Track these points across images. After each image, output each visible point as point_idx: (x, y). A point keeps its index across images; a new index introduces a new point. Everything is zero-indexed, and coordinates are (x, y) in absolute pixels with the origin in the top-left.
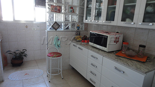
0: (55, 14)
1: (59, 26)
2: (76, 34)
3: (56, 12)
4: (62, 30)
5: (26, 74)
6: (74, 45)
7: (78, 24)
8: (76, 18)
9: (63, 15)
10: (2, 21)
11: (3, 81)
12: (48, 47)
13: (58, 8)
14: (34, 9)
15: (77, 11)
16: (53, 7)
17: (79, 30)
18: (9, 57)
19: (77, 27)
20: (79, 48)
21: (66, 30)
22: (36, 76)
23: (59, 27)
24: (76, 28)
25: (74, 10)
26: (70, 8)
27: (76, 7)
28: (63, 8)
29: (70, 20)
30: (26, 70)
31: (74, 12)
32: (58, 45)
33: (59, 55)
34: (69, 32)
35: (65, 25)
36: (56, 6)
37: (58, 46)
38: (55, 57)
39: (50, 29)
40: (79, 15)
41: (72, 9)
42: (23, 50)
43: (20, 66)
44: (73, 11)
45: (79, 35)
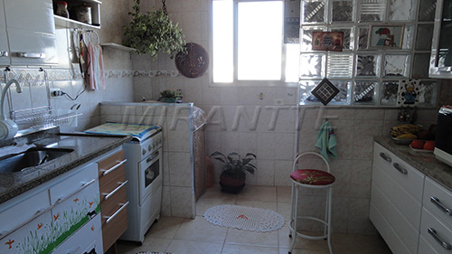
0: (324, 58)
1: (337, 91)
2: (399, 119)
3: (327, 50)
4: (348, 102)
5: (242, 216)
6: (382, 155)
7: (409, 85)
8: (401, 65)
9: (351, 57)
10: (212, 82)
11: (192, 219)
12: (300, 151)
13: (335, 38)
14: (284, 50)
15: (407, 39)
16: (319, 37)
17: (412, 106)
18: (219, 167)
19: (403, 94)
20: (396, 166)
21: (359, 105)
22: (261, 228)
23: (335, 94)
24: (399, 98)
25: (392, 37)
26: (377, 32)
27: (401, 26)
28: (352, 35)
29: (377, 72)
30: (245, 207)
31: (392, 44)
32: (327, 149)
33: (325, 178)
34: (371, 111)
35: (359, 89)
36: (328, 33)
37: (329, 152)
38: (308, 183)
39: (309, 99)
40: (415, 54)
41: (384, 36)
42: (248, 155)
43: (236, 194)
44: (387, 43)
45: (412, 123)
